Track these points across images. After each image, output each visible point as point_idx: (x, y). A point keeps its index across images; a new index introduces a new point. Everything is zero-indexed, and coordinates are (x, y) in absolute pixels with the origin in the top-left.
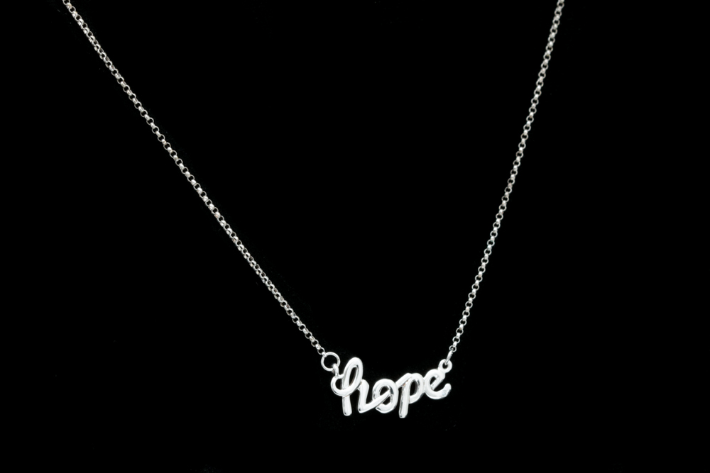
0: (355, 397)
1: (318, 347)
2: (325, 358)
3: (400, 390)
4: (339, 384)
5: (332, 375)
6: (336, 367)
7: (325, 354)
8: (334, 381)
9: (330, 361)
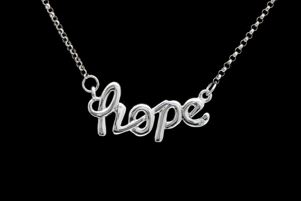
0: (111, 119)
1: (81, 68)
2: (86, 80)
3: (157, 116)
4: (96, 106)
5: (90, 96)
6: (94, 90)
7: (86, 77)
8: (91, 102)
9: (90, 83)
